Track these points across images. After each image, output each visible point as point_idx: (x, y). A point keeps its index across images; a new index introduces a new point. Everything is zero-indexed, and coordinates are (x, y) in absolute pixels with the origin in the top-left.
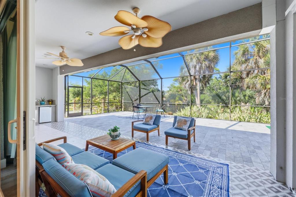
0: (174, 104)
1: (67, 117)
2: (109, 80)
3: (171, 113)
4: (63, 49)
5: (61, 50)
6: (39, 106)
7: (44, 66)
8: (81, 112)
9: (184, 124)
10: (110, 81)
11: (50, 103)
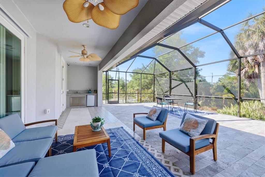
0: (221, 98)
1: (107, 103)
2: (141, 73)
3: (215, 108)
4: (84, 47)
5: (83, 49)
6: (87, 94)
7: (90, 65)
8: (117, 100)
9: (193, 126)
10: (143, 73)
11: (95, 92)
